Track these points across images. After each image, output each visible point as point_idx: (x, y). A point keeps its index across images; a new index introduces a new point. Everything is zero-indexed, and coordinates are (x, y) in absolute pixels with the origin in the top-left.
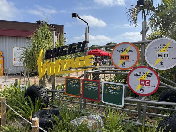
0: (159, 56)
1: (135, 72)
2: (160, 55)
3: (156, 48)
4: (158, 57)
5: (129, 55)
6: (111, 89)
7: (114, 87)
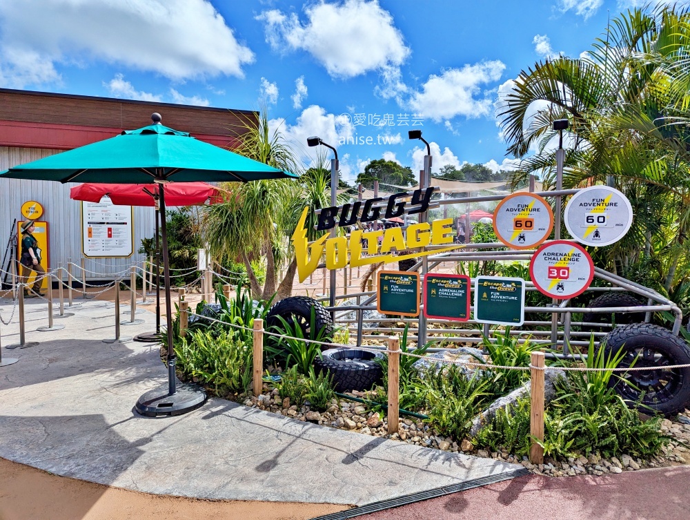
0: (589, 221)
1: (545, 254)
2: (589, 219)
3: (586, 204)
4: (587, 221)
5: (533, 219)
6: (496, 291)
7: (503, 287)
